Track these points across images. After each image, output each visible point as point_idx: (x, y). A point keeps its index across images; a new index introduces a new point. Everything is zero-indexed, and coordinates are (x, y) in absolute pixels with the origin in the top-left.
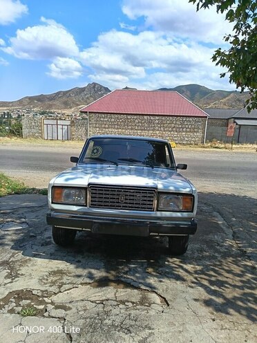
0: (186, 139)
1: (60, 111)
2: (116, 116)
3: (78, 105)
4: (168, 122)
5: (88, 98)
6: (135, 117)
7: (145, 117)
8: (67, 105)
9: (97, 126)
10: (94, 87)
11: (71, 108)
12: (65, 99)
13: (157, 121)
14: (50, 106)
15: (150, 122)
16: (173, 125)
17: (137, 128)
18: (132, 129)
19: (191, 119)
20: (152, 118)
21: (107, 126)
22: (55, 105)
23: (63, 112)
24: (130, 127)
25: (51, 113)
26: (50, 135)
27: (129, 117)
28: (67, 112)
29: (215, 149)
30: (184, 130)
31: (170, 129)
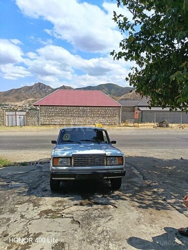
0: (109, 121)
1: (13, 104)
2: (60, 107)
3: (27, 99)
4: (96, 111)
5: (35, 93)
6: (74, 108)
7: (81, 108)
8: (18, 99)
9: (46, 114)
10: (39, 86)
11: (22, 101)
12: (17, 94)
13: (89, 110)
14: (5, 100)
15: (84, 111)
16: (99, 113)
17: (75, 115)
18: (71, 116)
19: (111, 108)
20: (85, 108)
21: (53, 115)
22: (9, 99)
23: (16, 104)
24: (70, 115)
25: (6, 105)
26: (10, 122)
27: (69, 108)
28: (19, 104)
29: (127, 128)
30: (107, 115)
31: (98, 115)
